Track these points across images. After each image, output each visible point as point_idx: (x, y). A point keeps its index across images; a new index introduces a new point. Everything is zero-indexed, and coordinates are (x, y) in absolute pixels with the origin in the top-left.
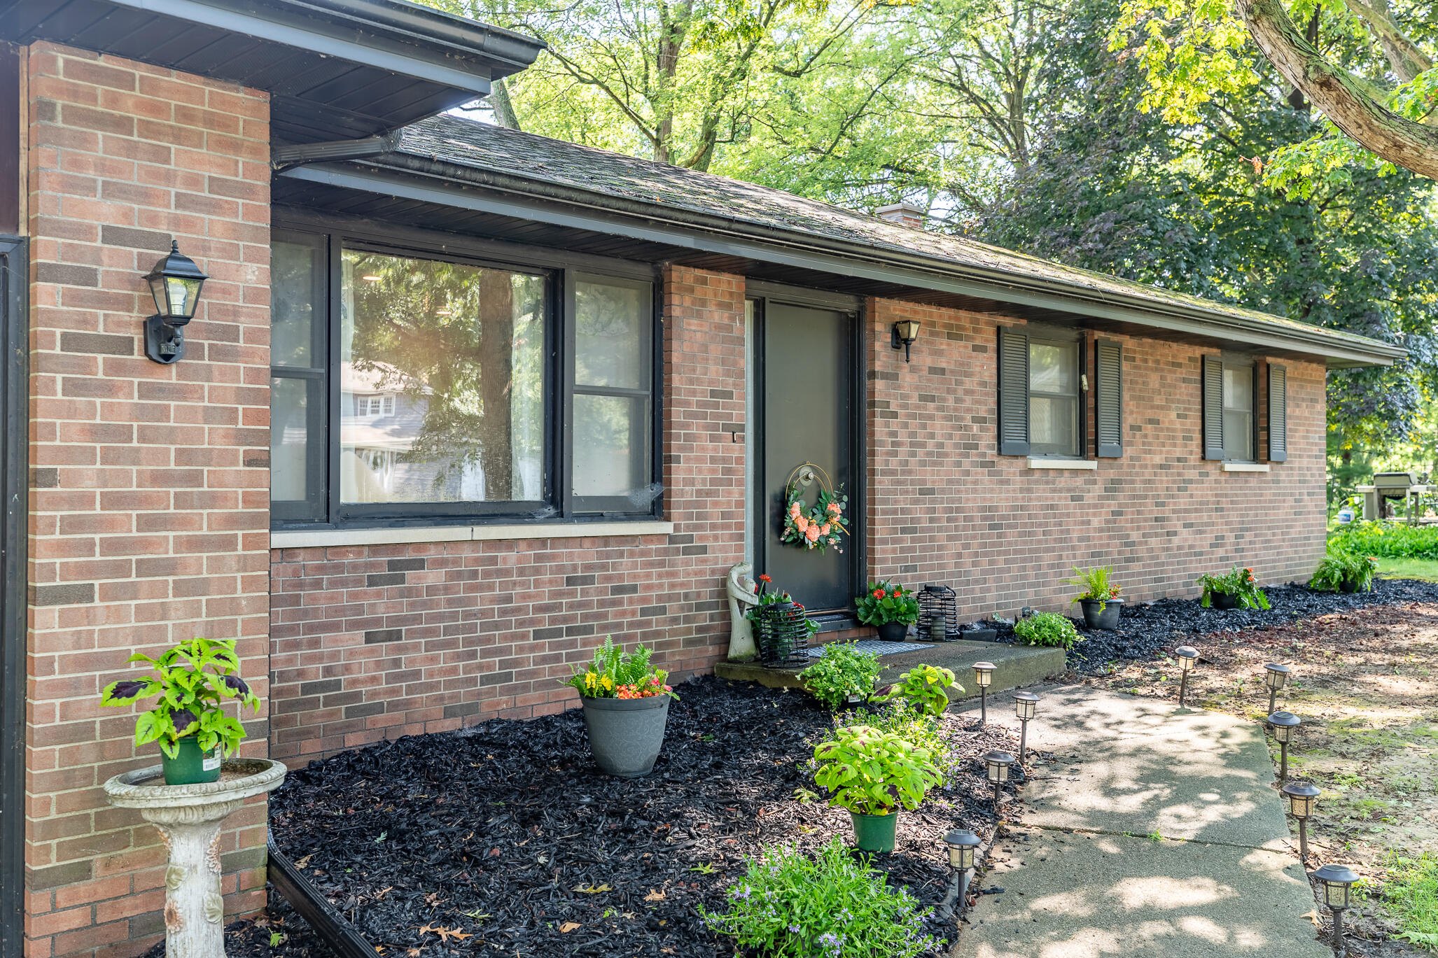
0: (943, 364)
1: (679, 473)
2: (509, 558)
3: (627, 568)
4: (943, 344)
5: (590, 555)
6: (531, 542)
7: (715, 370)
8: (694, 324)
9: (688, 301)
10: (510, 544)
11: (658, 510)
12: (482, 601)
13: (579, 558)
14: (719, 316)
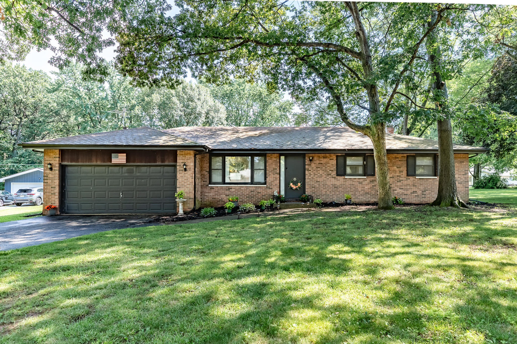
0: (322, 162)
1: (267, 179)
2: (243, 188)
3: (259, 190)
4: (322, 159)
5: (254, 189)
6: (246, 187)
7: (273, 166)
8: (270, 160)
9: (269, 158)
10: (243, 187)
11: (265, 183)
12: (239, 193)
13: (252, 189)
14: (274, 159)
